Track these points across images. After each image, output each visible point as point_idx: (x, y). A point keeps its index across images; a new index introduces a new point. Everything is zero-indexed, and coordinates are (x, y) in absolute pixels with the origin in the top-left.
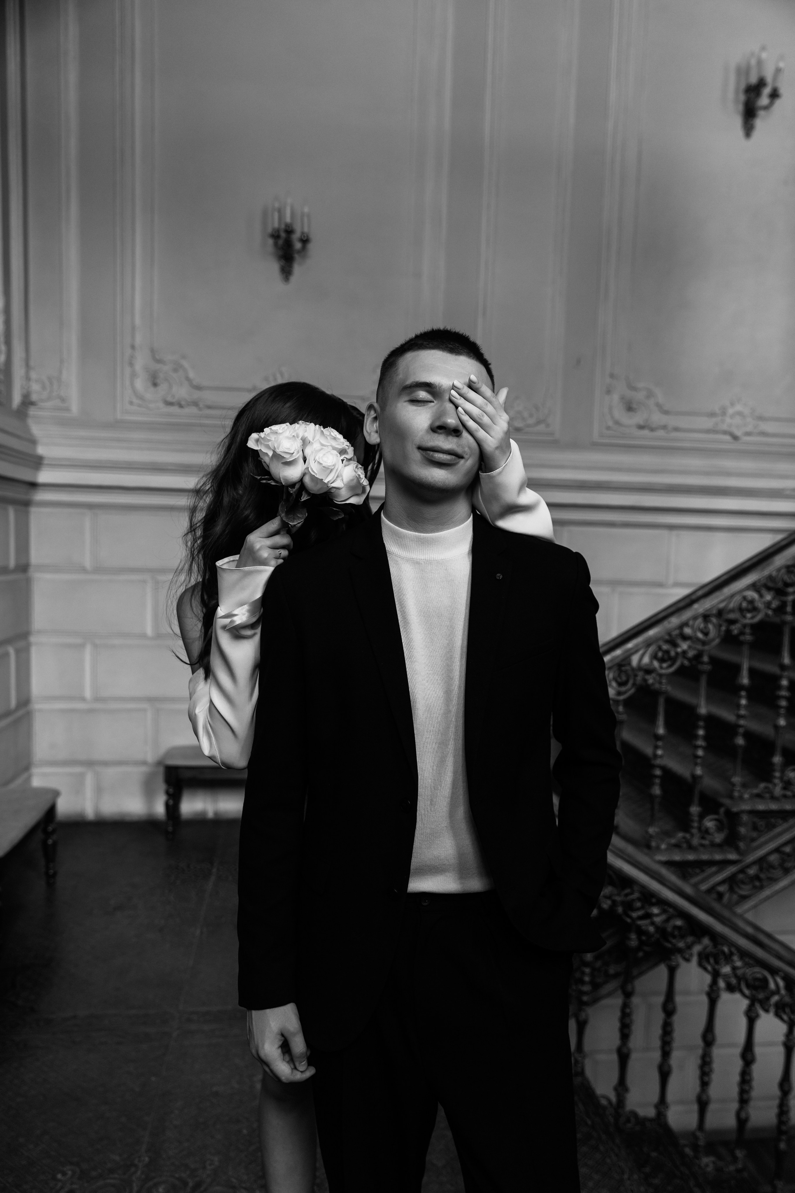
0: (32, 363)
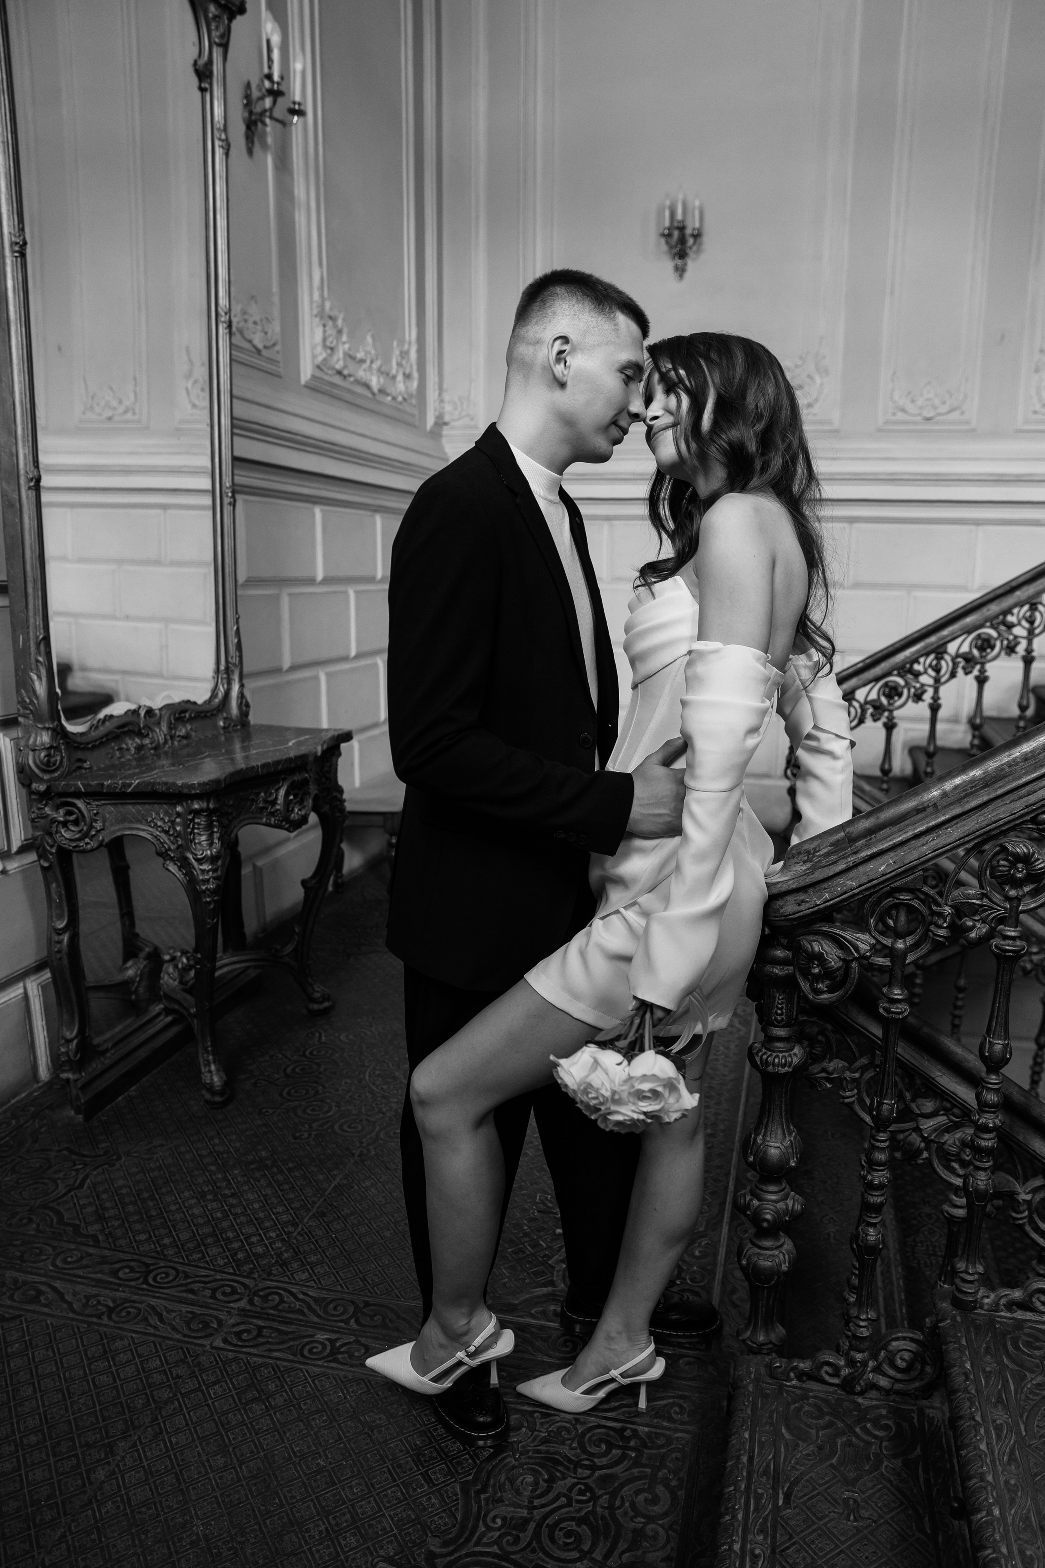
0: (445, 386)
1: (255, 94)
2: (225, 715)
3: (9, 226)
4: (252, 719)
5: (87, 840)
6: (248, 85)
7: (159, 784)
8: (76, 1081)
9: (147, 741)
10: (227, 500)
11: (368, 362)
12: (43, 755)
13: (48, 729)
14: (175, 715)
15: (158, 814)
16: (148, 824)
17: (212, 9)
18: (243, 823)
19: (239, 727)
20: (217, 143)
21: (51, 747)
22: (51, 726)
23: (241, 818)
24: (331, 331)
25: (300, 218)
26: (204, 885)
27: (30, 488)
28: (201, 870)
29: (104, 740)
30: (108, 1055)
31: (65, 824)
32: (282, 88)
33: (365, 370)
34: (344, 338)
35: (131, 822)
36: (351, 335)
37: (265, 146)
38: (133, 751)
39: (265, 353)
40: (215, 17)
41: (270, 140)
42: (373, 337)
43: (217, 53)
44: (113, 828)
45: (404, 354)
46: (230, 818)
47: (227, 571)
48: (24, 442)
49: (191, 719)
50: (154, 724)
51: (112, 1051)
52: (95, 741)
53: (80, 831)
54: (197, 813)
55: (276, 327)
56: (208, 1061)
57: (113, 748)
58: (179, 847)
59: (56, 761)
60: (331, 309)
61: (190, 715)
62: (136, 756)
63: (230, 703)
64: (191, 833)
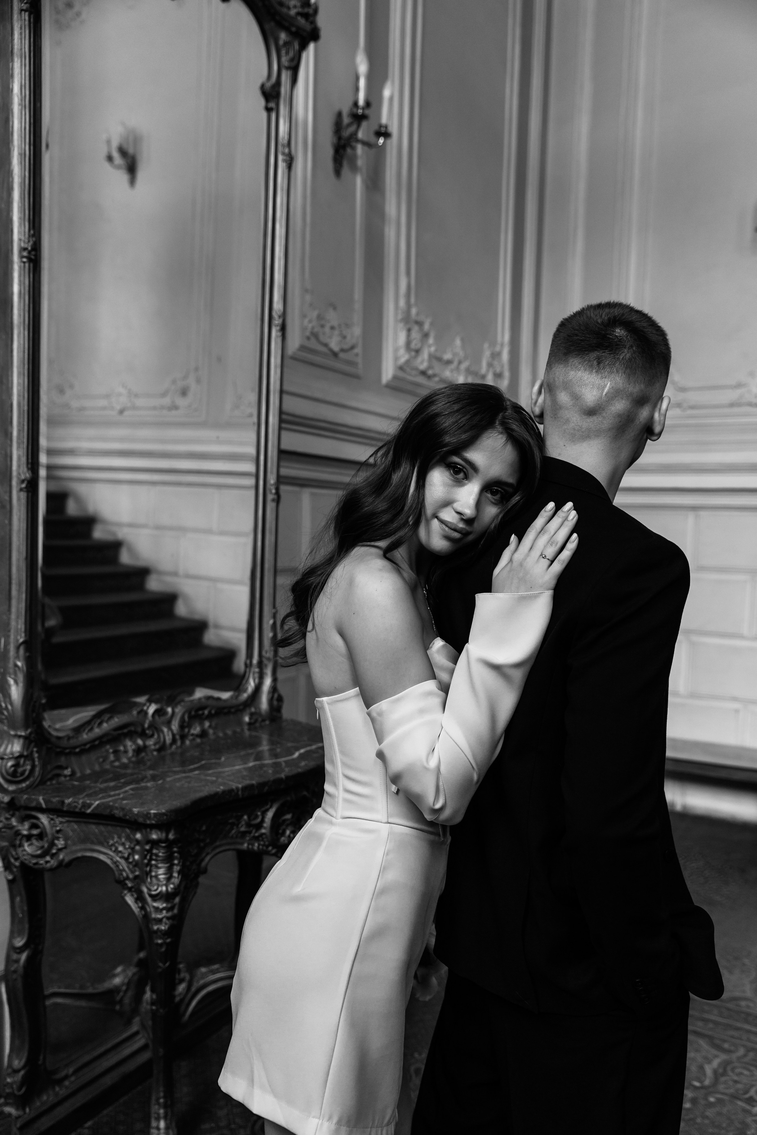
1: (346, 120)
2: (253, 710)
3: (19, 232)
4: (287, 713)
5: (48, 858)
6: (340, 115)
7: (117, 808)
8: (18, 1118)
9: (150, 742)
10: (270, 497)
11: (456, 363)
12: (10, 764)
13: (20, 737)
14: (190, 713)
15: (120, 837)
16: (110, 847)
17: (283, 36)
18: (218, 850)
19: (267, 722)
20: (280, 157)
21: (21, 756)
22: (23, 734)
23: (218, 843)
24: (415, 334)
25: (390, 233)
26: (156, 924)
27: (21, 490)
28: (154, 907)
29: (97, 743)
30: (67, 1083)
31: (29, 838)
32: (367, 112)
33: (452, 371)
34: (431, 341)
35: (93, 843)
36: (437, 339)
37: (354, 168)
38: (130, 754)
39: (342, 355)
40: (286, 44)
41: (360, 162)
42: (462, 340)
43: (286, 77)
44: (74, 848)
45: (496, 356)
46: (202, 845)
47: (267, 566)
48: (19, 444)
49: (210, 717)
50: (163, 723)
51: (73, 1079)
52: (85, 745)
53: (42, 847)
54: (155, 844)
55: (357, 331)
56: (158, 1114)
57: (107, 751)
58: (136, 877)
59: (25, 771)
60: (418, 314)
61: (210, 712)
62: (134, 759)
63: (260, 698)
64: (147, 865)
